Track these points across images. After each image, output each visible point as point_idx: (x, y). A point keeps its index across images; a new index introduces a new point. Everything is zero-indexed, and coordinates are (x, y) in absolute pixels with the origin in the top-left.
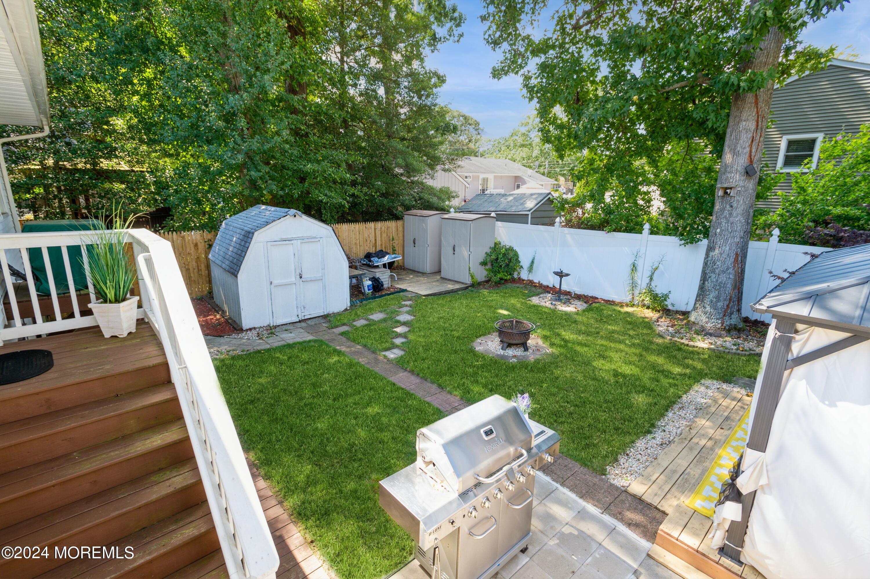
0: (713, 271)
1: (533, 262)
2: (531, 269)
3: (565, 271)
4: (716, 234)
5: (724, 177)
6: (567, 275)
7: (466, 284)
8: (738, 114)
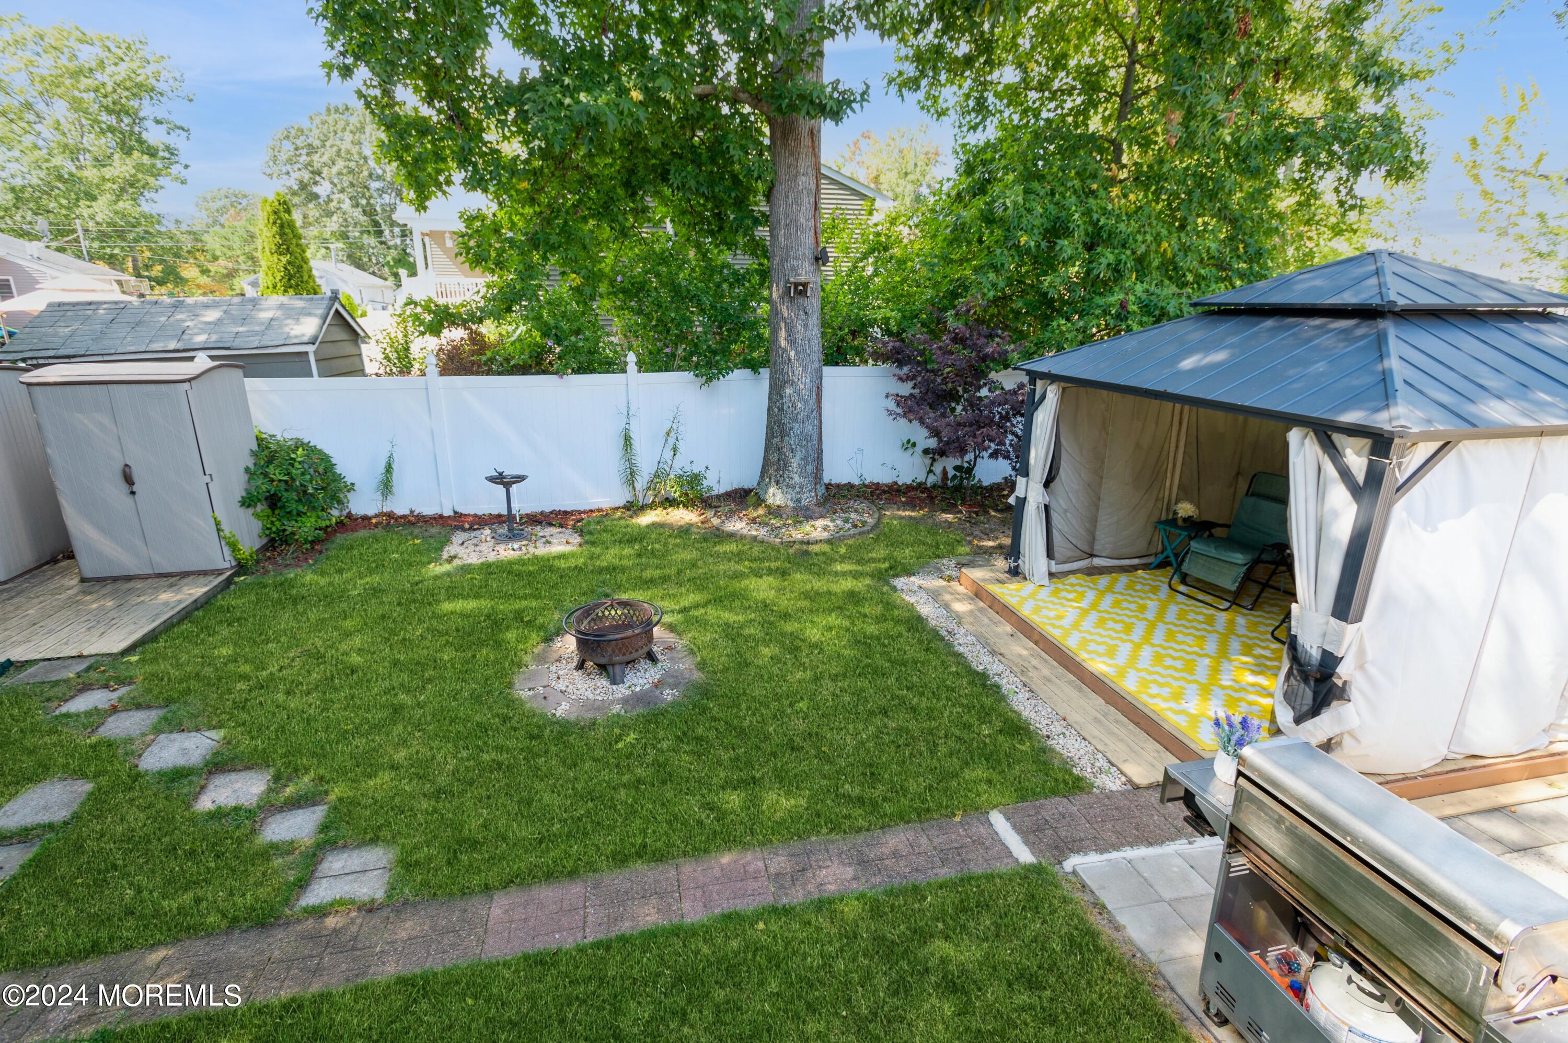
0: (795, 420)
1: (389, 469)
2: (386, 486)
3: (509, 472)
4: (790, 360)
5: (787, 265)
6: (520, 479)
7: (219, 572)
8: (791, 160)
